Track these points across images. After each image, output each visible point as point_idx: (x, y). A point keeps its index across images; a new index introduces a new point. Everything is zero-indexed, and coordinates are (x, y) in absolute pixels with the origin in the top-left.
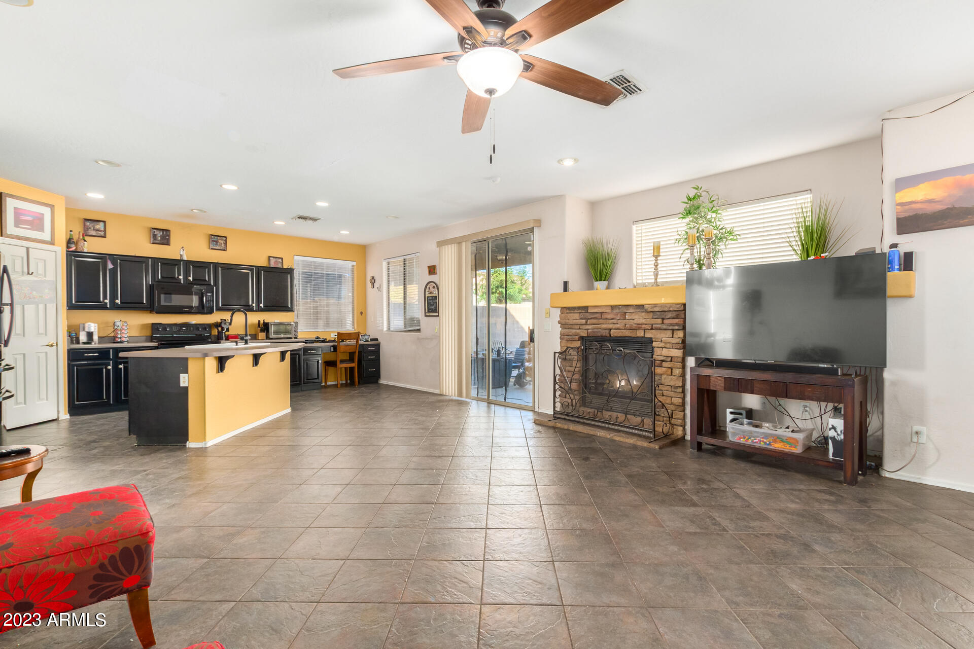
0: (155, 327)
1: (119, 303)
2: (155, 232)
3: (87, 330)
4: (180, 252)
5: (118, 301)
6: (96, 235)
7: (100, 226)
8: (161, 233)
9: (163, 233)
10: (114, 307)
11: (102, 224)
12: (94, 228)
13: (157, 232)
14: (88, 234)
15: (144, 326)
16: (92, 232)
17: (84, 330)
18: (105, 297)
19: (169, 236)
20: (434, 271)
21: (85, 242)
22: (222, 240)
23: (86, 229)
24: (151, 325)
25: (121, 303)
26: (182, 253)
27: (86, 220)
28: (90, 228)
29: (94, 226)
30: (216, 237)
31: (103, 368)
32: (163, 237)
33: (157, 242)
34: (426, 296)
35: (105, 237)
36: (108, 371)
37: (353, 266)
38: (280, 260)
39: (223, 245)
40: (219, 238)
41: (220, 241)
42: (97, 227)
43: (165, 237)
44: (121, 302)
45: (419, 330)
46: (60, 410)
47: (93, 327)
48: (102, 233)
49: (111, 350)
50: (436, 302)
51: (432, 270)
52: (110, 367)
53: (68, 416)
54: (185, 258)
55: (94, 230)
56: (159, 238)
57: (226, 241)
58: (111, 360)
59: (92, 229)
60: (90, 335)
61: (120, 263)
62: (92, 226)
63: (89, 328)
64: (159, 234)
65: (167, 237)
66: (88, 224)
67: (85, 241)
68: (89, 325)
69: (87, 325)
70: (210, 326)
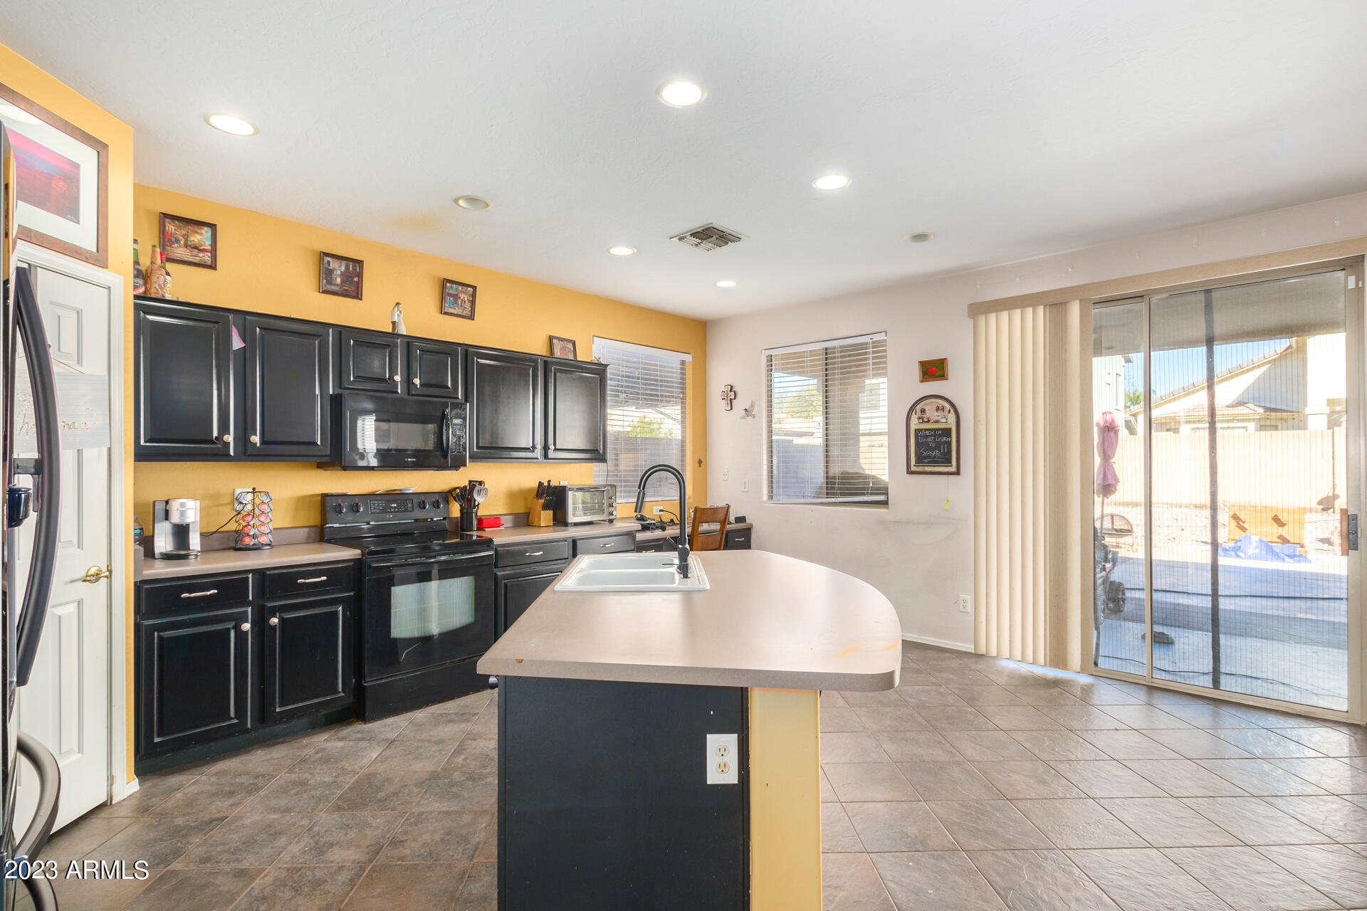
0: (327, 504)
1: (258, 445)
2: (329, 262)
3: (175, 518)
4: (392, 314)
5: (256, 439)
6: (192, 259)
7: (203, 237)
8: (343, 268)
9: (347, 267)
10: (247, 454)
11: (206, 232)
12: (186, 240)
13: (334, 264)
14: (171, 256)
15: (303, 502)
16: (180, 252)
17: (167, 518)
18: (224, 428)
19: (360, 275)
20: (939, 373)
21: (167, 277)
22: (465, 293)
23: (165, 240)
24: (320, 498)
25: (261, 444)
26: (396, 319)
27: (165, 216)
28: (177, 241)
29: (186, 237)
30: (454, 286)
31: (228, 630)
32: (347, 277)
33: (334, 288)
34: (913, 427)
35: (213, 267)
36: (241, 636)
37: (683, 363)
38: (570, 346)
39: (468, 305)
40: (460, 288)
41: (462, 296)
42: (195, 239)
43: (352, 278)
44: (263, 442)
45: (885, 503)
46: (114, 773)
47: (189, 511)
48: (207, 258)
49: (250, 576)
50: (949, 444)
51: (933, 370)
52: (246, 626)
53: (134, 786)
54: (403, 330)
55: (186, 246)
56: (339, 280)
57: (474, 295)
58: (249, 604)
59: (182, 242)
60: (181, 532)
61: (262, 337)
62: (183, 235)
63: (183, 513)
64: (338, 268)
65: (356, 279)
66: (170, 227)
67: (168, 274)
68: (183, 505)
69: (175, 506)
70: (447, 496)
